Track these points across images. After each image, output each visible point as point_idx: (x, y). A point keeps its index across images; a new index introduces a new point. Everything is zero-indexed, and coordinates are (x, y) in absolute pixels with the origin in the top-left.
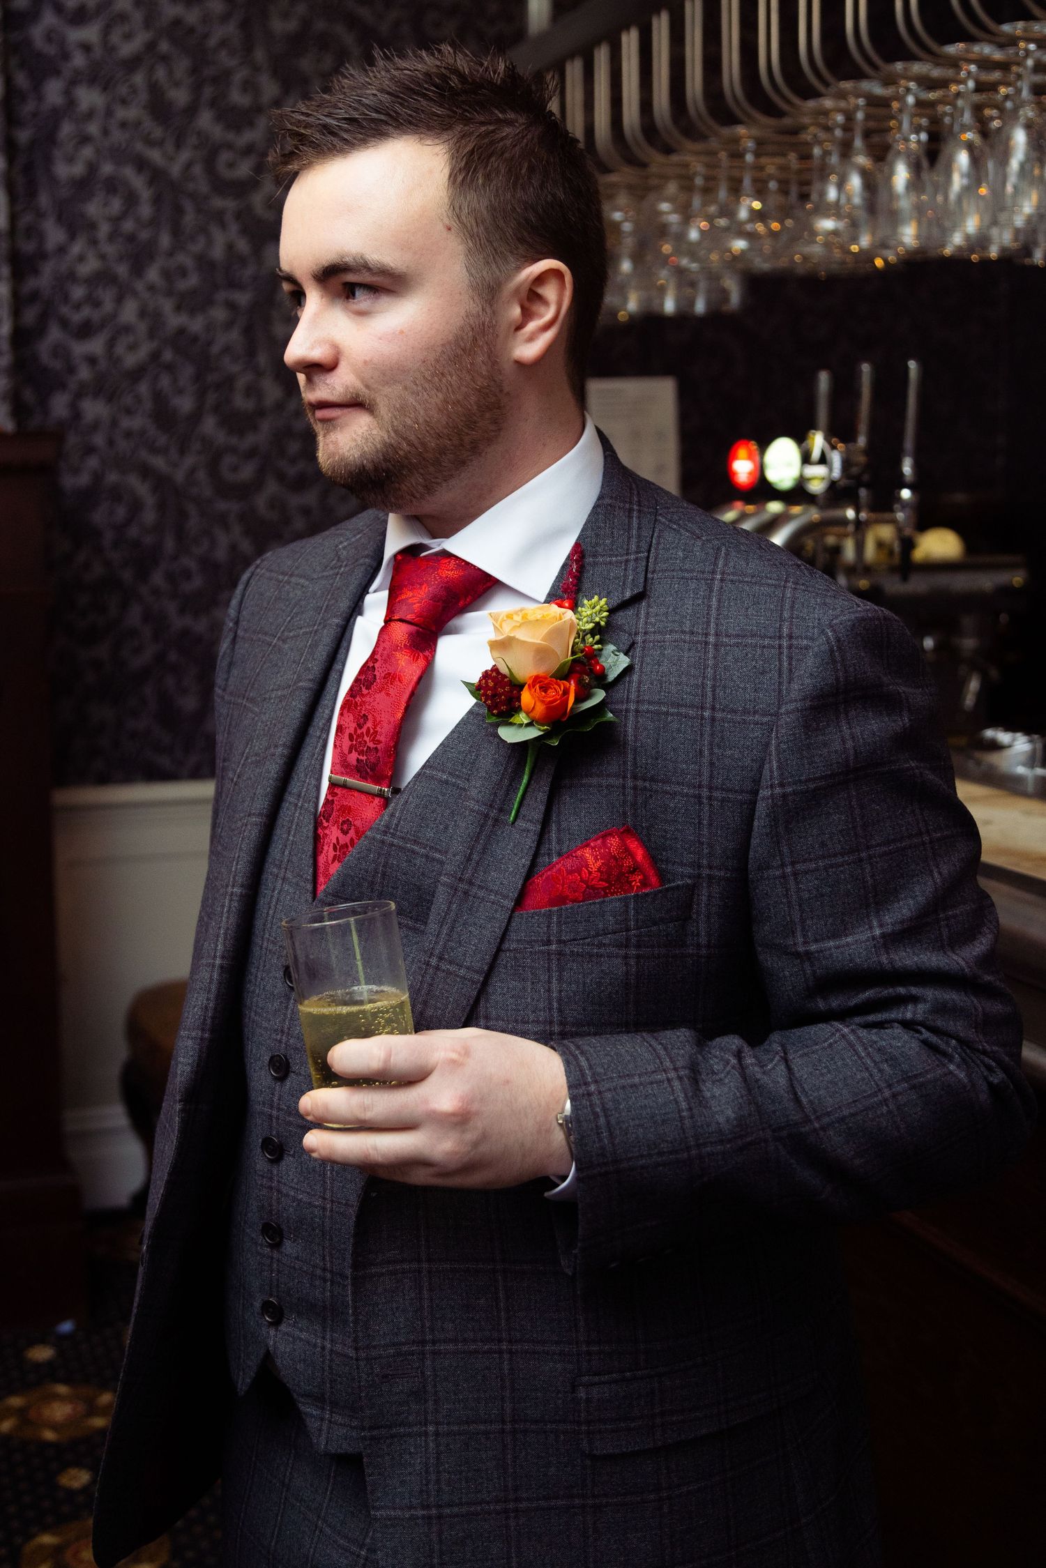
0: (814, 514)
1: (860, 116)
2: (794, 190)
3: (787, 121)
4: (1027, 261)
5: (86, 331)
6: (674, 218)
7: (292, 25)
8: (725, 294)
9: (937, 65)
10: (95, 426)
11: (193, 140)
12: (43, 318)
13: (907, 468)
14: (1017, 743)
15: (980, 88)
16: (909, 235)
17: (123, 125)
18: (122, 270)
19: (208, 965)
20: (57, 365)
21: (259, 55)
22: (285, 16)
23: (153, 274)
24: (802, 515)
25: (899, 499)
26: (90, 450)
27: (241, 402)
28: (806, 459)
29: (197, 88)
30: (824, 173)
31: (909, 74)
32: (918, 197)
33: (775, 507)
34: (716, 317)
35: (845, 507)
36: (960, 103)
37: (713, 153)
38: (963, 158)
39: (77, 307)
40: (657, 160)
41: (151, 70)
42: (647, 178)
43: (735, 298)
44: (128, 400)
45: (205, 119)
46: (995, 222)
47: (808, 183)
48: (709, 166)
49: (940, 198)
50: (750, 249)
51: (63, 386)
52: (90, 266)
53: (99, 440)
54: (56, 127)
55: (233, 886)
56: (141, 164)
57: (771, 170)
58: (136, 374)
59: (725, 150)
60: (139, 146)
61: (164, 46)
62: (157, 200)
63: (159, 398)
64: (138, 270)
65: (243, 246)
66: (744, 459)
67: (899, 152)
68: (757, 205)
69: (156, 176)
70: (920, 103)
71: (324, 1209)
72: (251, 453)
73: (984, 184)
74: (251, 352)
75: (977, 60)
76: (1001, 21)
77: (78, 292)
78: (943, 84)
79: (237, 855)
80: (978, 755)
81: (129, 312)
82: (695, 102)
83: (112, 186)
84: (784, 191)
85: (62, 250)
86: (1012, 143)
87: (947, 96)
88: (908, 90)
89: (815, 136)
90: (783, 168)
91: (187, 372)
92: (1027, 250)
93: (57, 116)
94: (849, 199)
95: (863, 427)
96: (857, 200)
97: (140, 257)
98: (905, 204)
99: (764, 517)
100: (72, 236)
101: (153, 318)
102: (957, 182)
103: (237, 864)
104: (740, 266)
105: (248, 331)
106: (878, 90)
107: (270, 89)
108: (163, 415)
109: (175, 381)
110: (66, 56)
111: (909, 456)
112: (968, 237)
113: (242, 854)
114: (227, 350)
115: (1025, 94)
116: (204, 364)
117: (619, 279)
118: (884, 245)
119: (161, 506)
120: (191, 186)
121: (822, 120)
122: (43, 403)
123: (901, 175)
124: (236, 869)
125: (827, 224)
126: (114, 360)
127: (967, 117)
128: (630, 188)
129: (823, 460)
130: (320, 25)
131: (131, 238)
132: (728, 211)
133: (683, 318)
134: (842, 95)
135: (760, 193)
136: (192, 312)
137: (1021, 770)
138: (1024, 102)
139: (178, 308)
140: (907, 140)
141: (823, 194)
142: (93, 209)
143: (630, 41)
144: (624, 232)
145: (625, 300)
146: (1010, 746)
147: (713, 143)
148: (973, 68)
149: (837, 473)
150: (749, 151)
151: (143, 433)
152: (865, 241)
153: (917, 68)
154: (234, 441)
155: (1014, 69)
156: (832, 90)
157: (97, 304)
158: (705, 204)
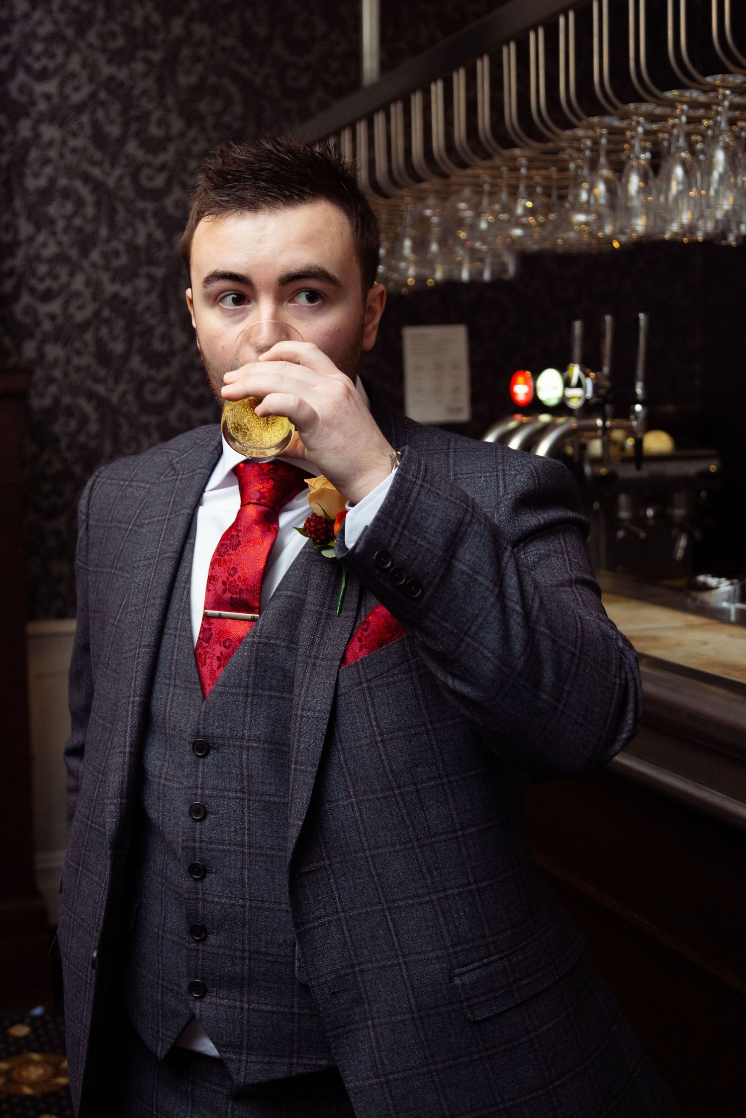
0: (573, 423)
1: (604, 141)
2: (555, 193)
3: (551, 145)
4: (723, 243)
5: (47, 296)
6: (468, 214)
7: (193, 80)
8: (504, 267)
9: (659, 105)
10: (55, 363)
11: (123, 161)
12: (18, 288)
13: (639, 390)
14: (722, 585)
15: (690, 121)
16: (640, 225)
17: (74, 151)
18: (73, 253)
19: (120, 752)
20: (28, 320)
21: (170, 100)
22: (188, 73)
23: (95, 256)
24: (565, 423)
25: (634, 412)
26: (51, 380)
27: (158, 346)
28: (567, 384)
29: (126, 124)
30: (577, 182)
31: (639, 111)
32: (646, 199)
33: (545, 418)
34: (498, 283)
35: (595, 418)
36: (675, 131)
37: (498, 168)
38: (679, 171)
39: (42, 279)
40: (458, 174)
41: (94, 112)
42: (449, 185)
43: (512, 269)
44: (78, 345)
45: (132, 147)
46: (702, 216)
47: (566, 188)
48: (494, 177)
49: (662, 199)
50: (525, 236)
51: (32, 335)
52: (51, 250)
53: (57, 373)
54: (26, 152)
55: (134, 696)
56: (87, 178)
57: (538, 179)
58: (84, 327)
59: (505, 166)
60: (85, 166)
61: (103, 95)
62: (98, 204)
63: (100, 343)
64: (85, 252)
65: (159, 235)
66: (521, 384)
67: (632, 167)
68: (529, 204)
69: (97, 186)
70: (647, 132)
71: (244, 906)
72: (166, 381)
73: (694, 189)
74: (165, 311)
75: (688, 102)
76: (706, 75)
77: (42, 269)
78: (663, 118)
79: (134, 675)
80: (693, 594)
81: (78, 283)
82: (485, 131)
83: (66, 194)
84: (547, 194)
85: (31, 239)
86: (715, 160)
87: (666, 127)
88: (638, 123)
89: (570, 155)
90: (546, 178)
91: (120, 325)
92: (724, 236)
93: (27, 145)
94: (596, 200)
95: (607, 361)
96: (602, 201)
97: (86, 243)
98: (636, 203)
99: (538, 425)
100: (38, 229)
101: (95, 286)
102: (675, 188)
103: (135, 681)
104: (517, 247)
105: (163, 295)
106: (616, 123)
107: (177, 124)
108: (103, 356)
109: (111, 331)
110: (33, 103)
111: (640, 381)
112: (682, 226)
113: (138, 674)
114: (148, 308)
115: (724, 125)
116: (132, 319)
117: (429, 256)
118: (622, 232)
119: (102, 420)
120: (122, 193)
121: (575, 144)
122: (18, 346)
123: (634, 183)
124: (135, 684)
125: (581, 218)
126: (68, 317)
127: (682, 142)
128: (437, 193)
129: (579, 385)
130: (212, 79)
131: (80, 230)
132: (509, 209)
133: (475, 283)
134: (591, 127)
135: (530, 196)
136: (123, 282)
137: (725, 605)
138: (723, 131)
139: (113, 280)
140: (638, 158)
141: (577, 196)
142: (53, 210)
143: (437, 90)
144: (432, 223)
145: (434, 271)
146: (717, 588)
147: (497, 161)
148: (685, 107)
149: (589, 394)
150: (523, 166)
151: (88, 367)
152: (608, 229)
153: (645, 107)
154: (153, 373)
155: (714, 107)
156: (584, 123)
157: (56, 277)
158: (491, 204)
